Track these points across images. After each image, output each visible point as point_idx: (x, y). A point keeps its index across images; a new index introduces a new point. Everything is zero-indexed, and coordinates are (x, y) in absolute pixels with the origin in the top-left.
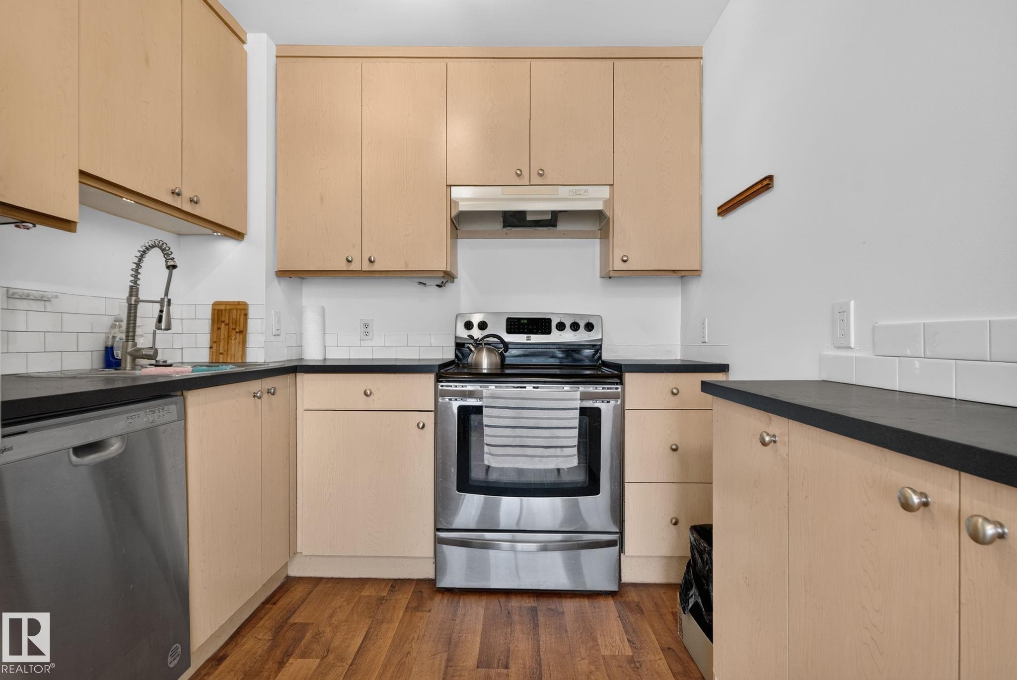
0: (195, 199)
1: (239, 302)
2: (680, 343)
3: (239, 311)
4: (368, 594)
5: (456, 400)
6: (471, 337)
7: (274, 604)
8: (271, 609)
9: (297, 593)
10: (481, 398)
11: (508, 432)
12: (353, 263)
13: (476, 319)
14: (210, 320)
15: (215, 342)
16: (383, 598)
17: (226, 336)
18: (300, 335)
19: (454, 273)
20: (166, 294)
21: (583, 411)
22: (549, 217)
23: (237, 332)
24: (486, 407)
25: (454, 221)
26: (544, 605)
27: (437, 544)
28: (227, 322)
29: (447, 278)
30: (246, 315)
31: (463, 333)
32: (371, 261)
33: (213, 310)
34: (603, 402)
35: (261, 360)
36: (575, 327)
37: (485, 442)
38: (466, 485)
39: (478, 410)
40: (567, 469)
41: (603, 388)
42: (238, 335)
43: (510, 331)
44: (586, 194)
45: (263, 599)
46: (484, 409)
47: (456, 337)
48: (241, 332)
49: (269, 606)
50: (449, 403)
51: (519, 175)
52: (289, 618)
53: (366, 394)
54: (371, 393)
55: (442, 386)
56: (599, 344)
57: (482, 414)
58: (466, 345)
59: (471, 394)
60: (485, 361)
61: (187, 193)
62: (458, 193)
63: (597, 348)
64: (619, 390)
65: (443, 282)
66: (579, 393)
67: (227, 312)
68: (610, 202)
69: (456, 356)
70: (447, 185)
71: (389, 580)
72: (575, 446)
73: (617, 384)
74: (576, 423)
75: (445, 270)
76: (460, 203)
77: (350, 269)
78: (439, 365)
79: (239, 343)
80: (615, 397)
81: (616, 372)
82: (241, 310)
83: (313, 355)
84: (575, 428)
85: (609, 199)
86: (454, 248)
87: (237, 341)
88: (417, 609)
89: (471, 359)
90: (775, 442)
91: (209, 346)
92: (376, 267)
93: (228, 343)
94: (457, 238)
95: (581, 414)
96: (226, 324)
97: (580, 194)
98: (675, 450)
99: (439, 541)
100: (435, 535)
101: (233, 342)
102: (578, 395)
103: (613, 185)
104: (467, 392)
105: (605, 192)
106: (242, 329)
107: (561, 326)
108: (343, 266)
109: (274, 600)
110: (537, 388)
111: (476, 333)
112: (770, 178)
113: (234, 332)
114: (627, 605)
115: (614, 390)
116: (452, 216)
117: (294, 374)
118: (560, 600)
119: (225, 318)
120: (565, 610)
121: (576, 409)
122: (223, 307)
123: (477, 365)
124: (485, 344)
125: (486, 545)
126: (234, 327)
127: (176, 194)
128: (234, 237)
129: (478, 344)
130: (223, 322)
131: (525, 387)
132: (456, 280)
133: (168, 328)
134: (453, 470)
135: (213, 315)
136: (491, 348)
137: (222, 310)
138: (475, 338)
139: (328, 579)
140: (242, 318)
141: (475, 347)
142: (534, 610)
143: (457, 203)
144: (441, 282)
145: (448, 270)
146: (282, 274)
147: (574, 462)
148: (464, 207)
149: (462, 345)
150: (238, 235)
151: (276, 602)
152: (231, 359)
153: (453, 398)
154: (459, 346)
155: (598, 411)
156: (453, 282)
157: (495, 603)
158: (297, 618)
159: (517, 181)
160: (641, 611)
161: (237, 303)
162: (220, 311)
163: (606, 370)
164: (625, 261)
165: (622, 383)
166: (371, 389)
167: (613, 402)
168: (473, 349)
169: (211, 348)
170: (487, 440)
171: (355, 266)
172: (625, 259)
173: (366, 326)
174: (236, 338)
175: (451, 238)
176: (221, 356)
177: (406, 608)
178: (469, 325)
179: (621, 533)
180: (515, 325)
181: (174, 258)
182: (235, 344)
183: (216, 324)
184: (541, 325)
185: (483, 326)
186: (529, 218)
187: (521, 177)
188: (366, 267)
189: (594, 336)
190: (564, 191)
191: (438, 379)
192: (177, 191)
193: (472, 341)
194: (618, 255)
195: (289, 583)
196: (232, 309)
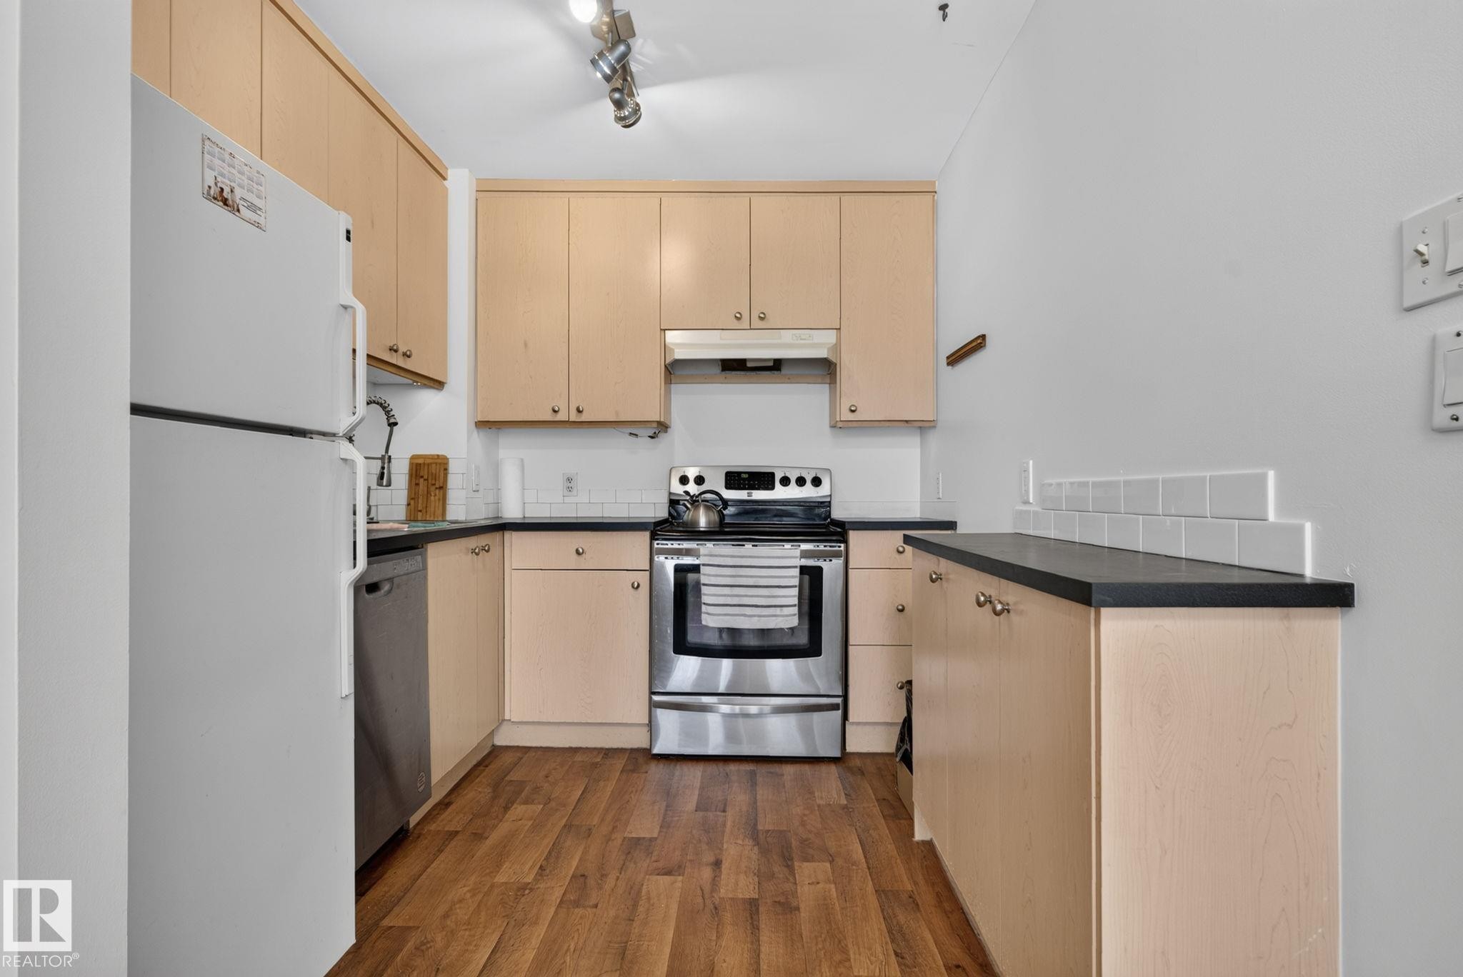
0: (408, 353)
1: (438, 455)
2: (919, 500)
3: (438, 466)
4: (580, 759)
5: (672, 558)
6: (687, 493)
7: (487, 766)
8: (484, 770)
9: (508, 759)
10: (698, 557)
11: (727, 591)
12: (560, 413)
13: (692, 473)
14: (407, 475)
15: (412, 499)
16: (597, 763)
17: (426, 492)
18: (498, 490)
19: (667, 422)
20: (387, 451)
21: (804, 570)
22: (771, 364)
23: (436, 488)
24: (704, 565)
25: (669, 368)
26: (762, 769)
27: (653, 709)
28: (425, 477)
29: (661, 428)
30: (446, 469)
31: (678, 489)
32: (579, 411)
33: (411, 464)
34: (825, 560)
35: (462, 518)
36: (801, 482)
37: (703, 601)
38: (683, 647)
39: (696, 569)
40: (787, 629)
41: (825, 546)
42: (437, 491)
43: (729, 486)
44: (811, 338)
45: (474, 762)
46: (701, 567)
47: (670, 494)
48: (441, 488)
49: (481, 768)
50: (664, 562)
51: (738, 319)
52: (505, 776)
53: (578, 552)
54: (583, 552)
55: (658, 544)
56: (828, 500)
57: (700, 572)
58: (681, 502)
59: (688, 552)
60: (703, 520)
61: (402, 349)
62: (672, 337)
63: (826, 504)
64: (842, 548)
65: (655, 433)
66: (799, 552)
67: (426, 467)
68: (837, 347)
69: (670, 514)
70: (661, 330)
71: (602, 749)
72: (795, 605)
73: (840, 542)
74: (796, 582)
75: (659, 420)
76: (676, 350)
77: (555, 420)
78: (655, 523)
79: (439, 499)
80: (837, 555)
81: (839, 530)
82: (440, 464)
83: (512, 512)
84: (796, 586)
85: (836, 344)
86: (668, 393)
87: (437, 498)
88: (633, 771)
89: (687, 516)
90: (941, 579)
91: (406, 503)
92: (584, 418)
93: (427, 499)
94: (671, 383)
95: (801, 573)
96: (425, 480)
97: (805, 339)
98: (902, 611)
99: (653, 705)
100: (650, 699)
101: (432, 498)
102: (797, 553)
103: (840, 329)
104: (684, 551)
105: (830, 338)
106: (441, 485)
107: (785, 481)
108: (548, 416)
109: (486, 763)
110: (756, 546)
111: (692, 488)
112: (983, 337)
113: (433, 488)
114: (850, 769)
115: (837, 548)
116: (667, 363)
117: (501, 532)
118: (780, 765)
119: (424, 473)
120: (784, 772)
121: (796, 567)
122: (420, 461)
123: (695, 523)
124: (703, 501)
125: (704, 709)
126: (433, 482)
127: (393, 350)
128: (436, 387)
129: (695, 500)
130: (422, 477)
131: (744, 545)
132: (669, 430)
133: (389, 484)
134: (669, 631)
135: (411, 470)
136: (710, 506)
137: (420, 464)
138: (692, 494)
139: (536, 748)
140: (442, 475)
141: (692, 504)
142: (753, 774)
143: (672, 350)
144: (653, 432)
145: (662, 420)
146: (482, 425)
147: (794, 622)
148: (680, 354)
149: (677, 502)
150: (438, 384)
151: (489, 764)
152: (430, 516)
153: (669, 557)
154: (673, 503)
155: (820, 569)
156: (666, 432)
157: (712, 768)
158: (515, 776)
159: (736, 324)
160: (863, 774)
161: (436, 457)
162: (418, 465)
163: (832, 528)
164: (853, 411)
165: (845, 541)
166: (583, 547)
167: (835, 561)
168: (689, 506)
169: (409, 505)
170: (705, 599)
171: (562, 416)
172: (853, 409)
173: (569, 480)
174: (435, 495)
175: (665, 383)
176: (419, 513)
177: (621, 771)
178: (684, 480)
179: (845, 696)
180: (733, 480)
181: (393, 415)
182: (435, 501)
183: (414, 480)
184: (763, 480)
185: (700, 480)
186: (749, 365)
187: (740, 321)
188: (574, 417)
189: (823, 491)
190: (787, 336)
191: (654, 537)
192: (395, 348)
193: (688, 498)
194: (845, 405)
195: (496, 751)
196: (431, 463)
